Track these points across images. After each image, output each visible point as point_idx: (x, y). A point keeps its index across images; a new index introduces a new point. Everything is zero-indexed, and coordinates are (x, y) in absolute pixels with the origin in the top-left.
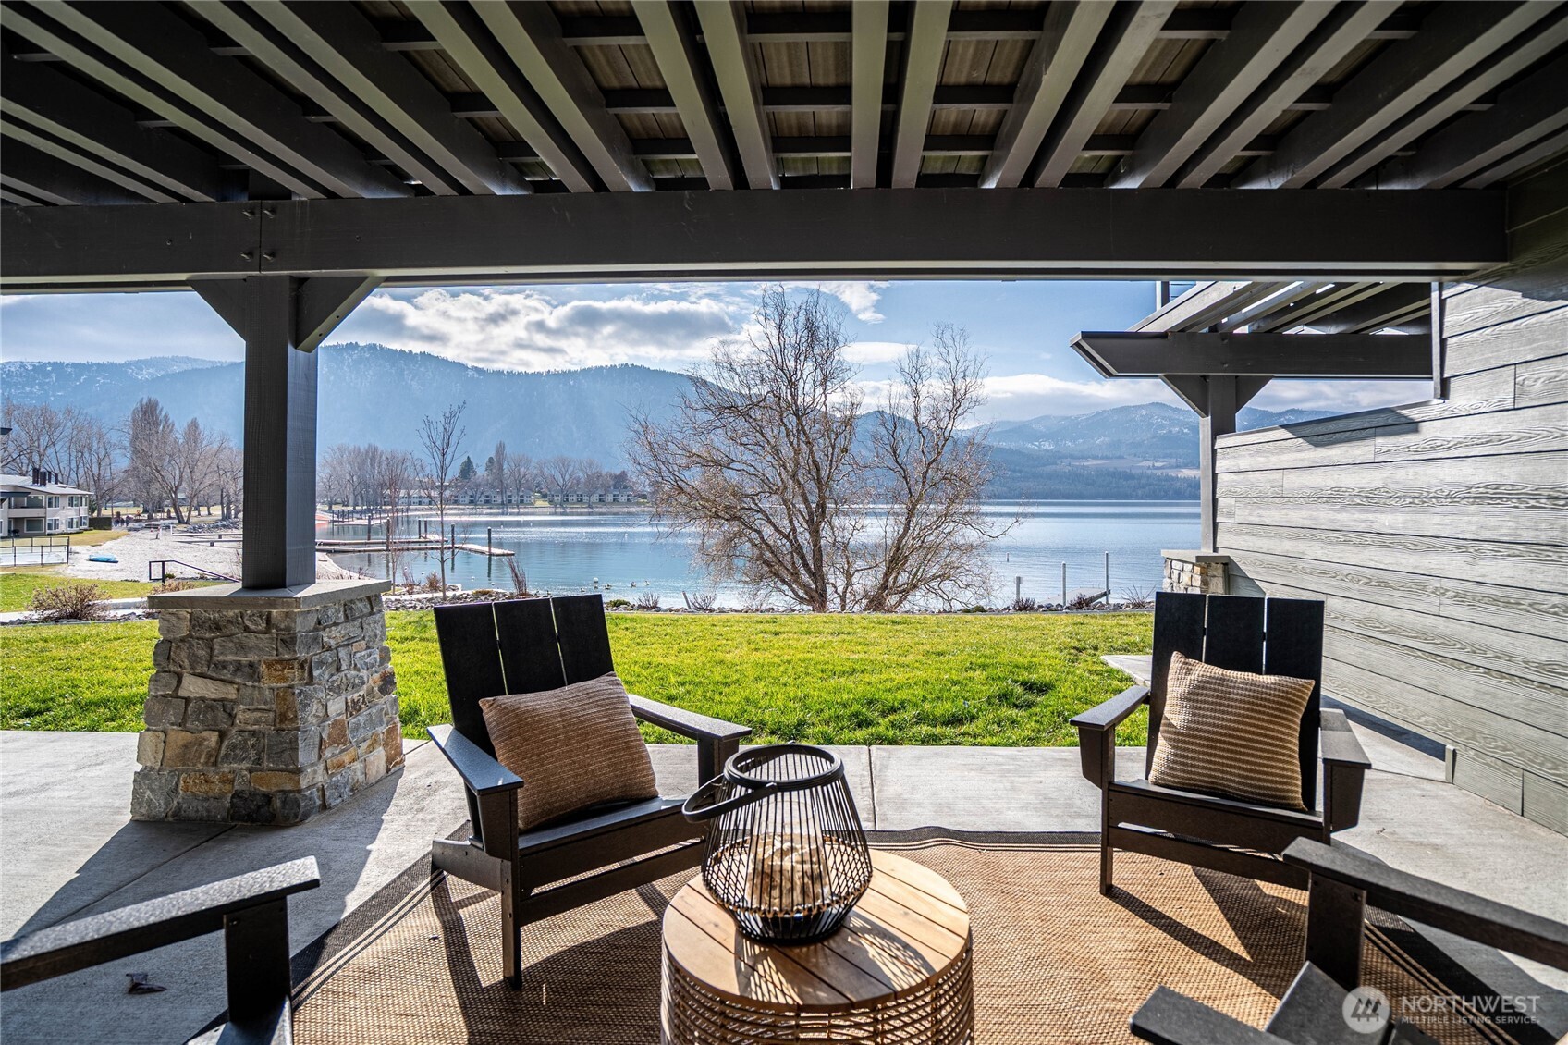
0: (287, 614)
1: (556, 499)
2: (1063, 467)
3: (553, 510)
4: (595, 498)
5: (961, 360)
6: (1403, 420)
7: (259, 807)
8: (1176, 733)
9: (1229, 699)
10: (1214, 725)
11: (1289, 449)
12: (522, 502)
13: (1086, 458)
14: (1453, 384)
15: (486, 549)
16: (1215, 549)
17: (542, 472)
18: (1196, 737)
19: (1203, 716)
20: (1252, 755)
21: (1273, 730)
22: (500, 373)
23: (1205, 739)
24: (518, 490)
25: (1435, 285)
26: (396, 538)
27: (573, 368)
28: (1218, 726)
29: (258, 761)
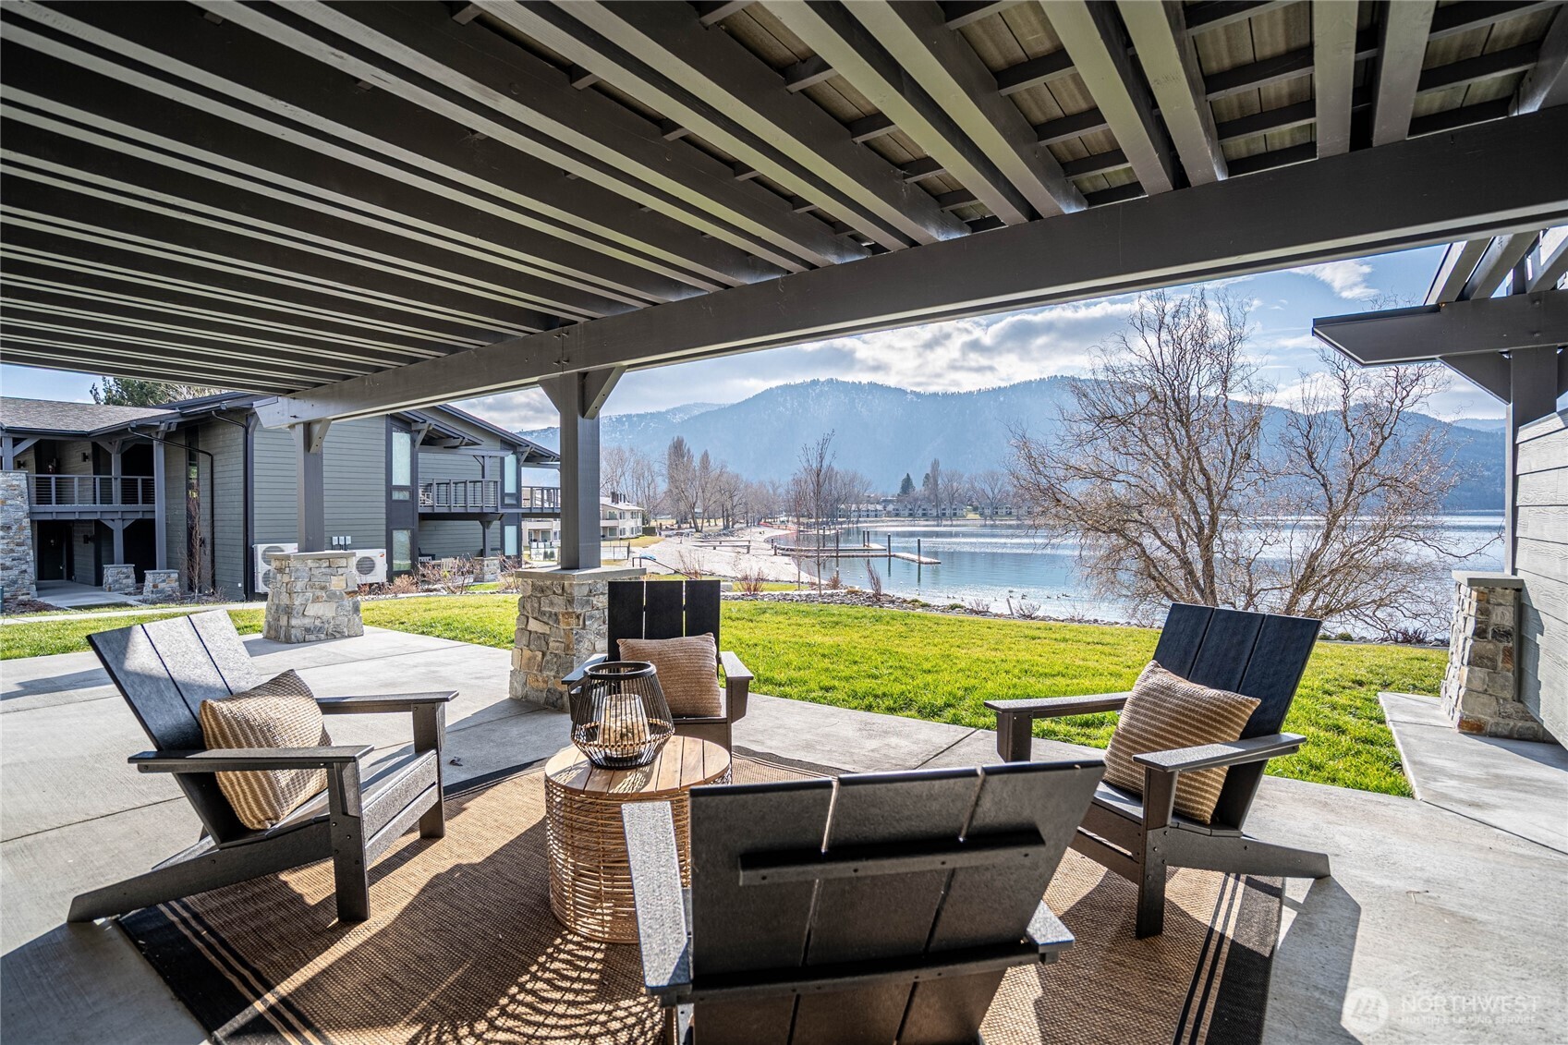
0: (574, 585)
1: (986, 511)
3: (983, 522)
4: (1023, 511)
11: (1562, 443)
12: (955, 514)
15: (916, 557)
16: (1514, 571)
17: (973, 487)
22: (935, 395)
24: (951, 504)
26: (842, 546)
27: (1003, 385)
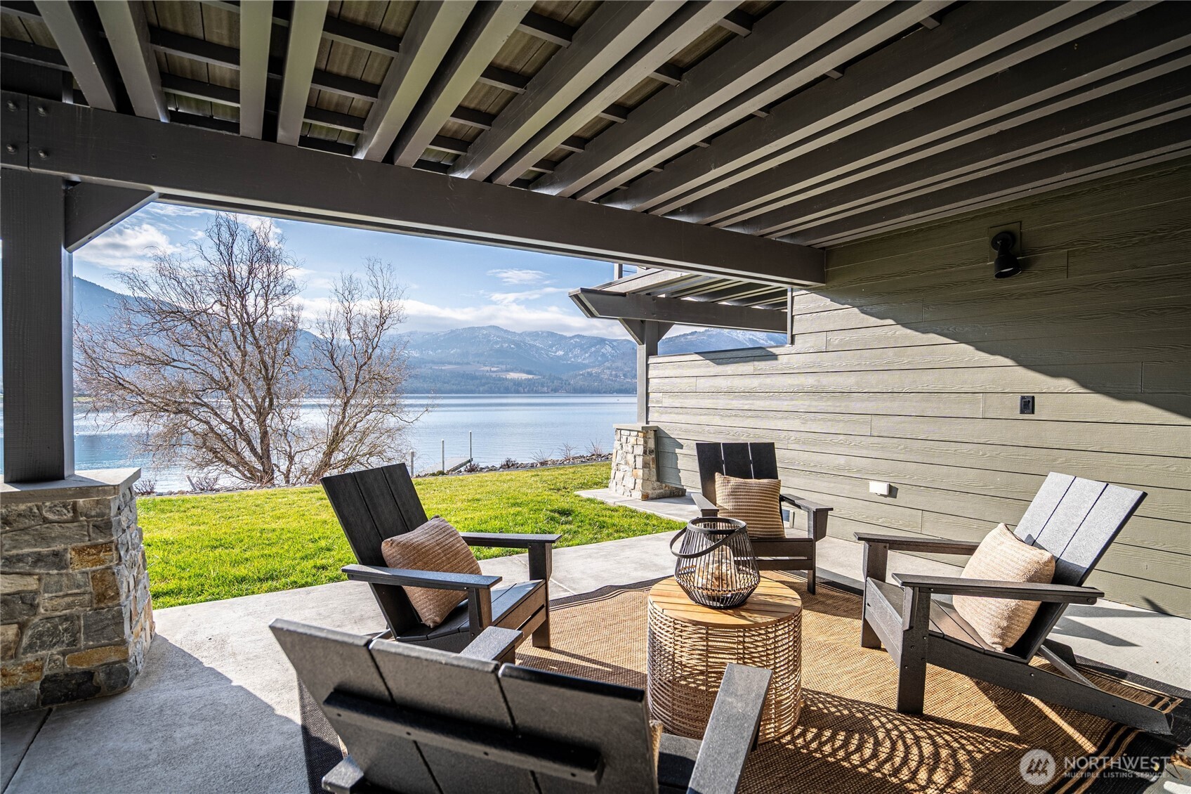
0: (98, 502)
2: (424, 370)
5: (388, 288)
6: (771, 354)
7: (79, 685)
8: (728, 513)
9: (751, 492)
10: (748, 506)
11: (700, 366)
13: (443, 363)
14: (797, 338)
16: (647, 422)
18: (740, 513)
19: (741, 502)
20: (766, 517)
21: (772, 504)
23: (744, 513)
25: (789, 289)
28: (749, 506)
29: (74, 642)
